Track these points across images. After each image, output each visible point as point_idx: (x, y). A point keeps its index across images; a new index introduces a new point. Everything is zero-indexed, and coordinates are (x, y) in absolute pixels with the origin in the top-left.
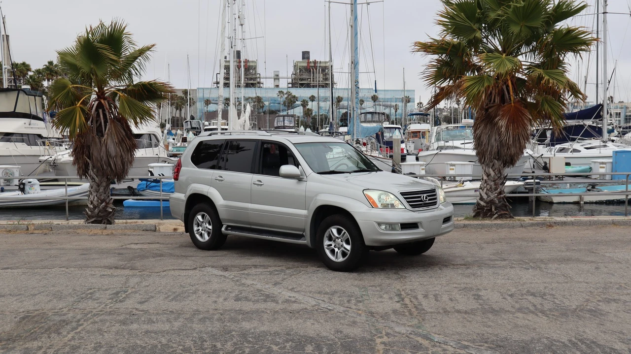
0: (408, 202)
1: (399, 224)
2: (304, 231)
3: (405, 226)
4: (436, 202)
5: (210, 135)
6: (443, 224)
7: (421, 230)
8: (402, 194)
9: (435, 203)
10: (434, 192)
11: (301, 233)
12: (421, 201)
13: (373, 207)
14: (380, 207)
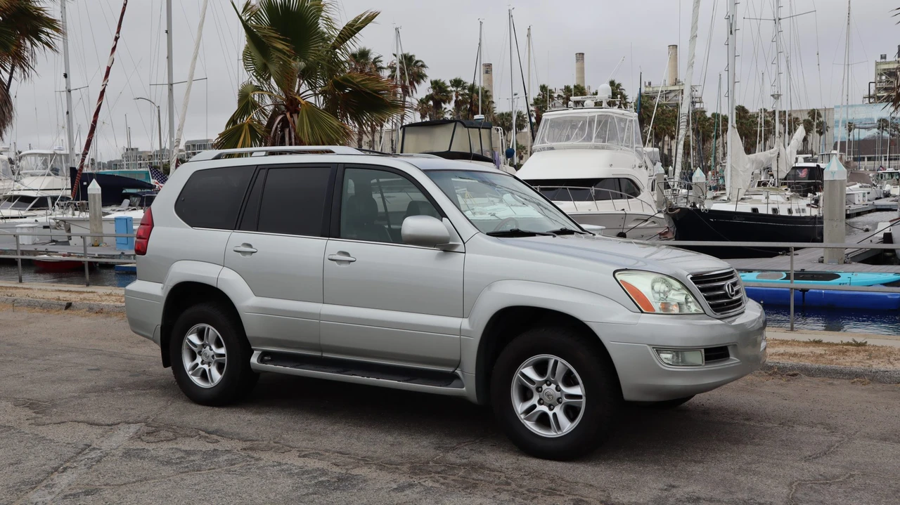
0: (707, 298)
2: (458, 364)
5: (218, 157)
11: (450, 370)
13: (642, 312)
14: (657, 311)
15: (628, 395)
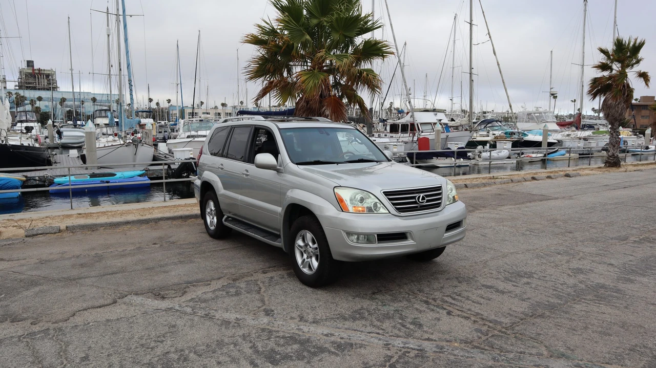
0: (394, 204)
1: (376, 235)
3: (384, 237)
4: (440, 203)
5: (224, 122)
6: (446, 233)
7: (410, 242)
8: (387, 194)
9: (438, 205)
10: (440, 190)
12: (415, 203)
13: (343, 211)
14: (351, 211)
15: (335, 257)
